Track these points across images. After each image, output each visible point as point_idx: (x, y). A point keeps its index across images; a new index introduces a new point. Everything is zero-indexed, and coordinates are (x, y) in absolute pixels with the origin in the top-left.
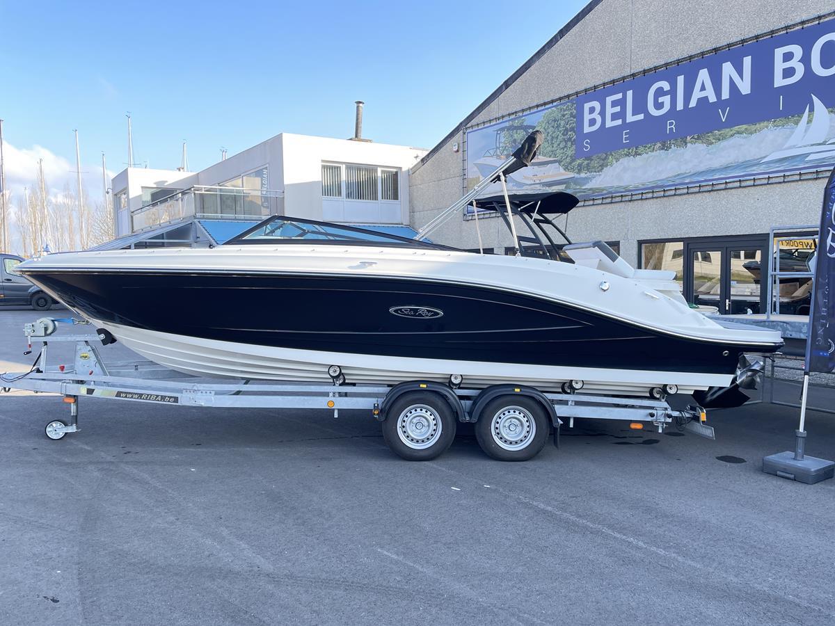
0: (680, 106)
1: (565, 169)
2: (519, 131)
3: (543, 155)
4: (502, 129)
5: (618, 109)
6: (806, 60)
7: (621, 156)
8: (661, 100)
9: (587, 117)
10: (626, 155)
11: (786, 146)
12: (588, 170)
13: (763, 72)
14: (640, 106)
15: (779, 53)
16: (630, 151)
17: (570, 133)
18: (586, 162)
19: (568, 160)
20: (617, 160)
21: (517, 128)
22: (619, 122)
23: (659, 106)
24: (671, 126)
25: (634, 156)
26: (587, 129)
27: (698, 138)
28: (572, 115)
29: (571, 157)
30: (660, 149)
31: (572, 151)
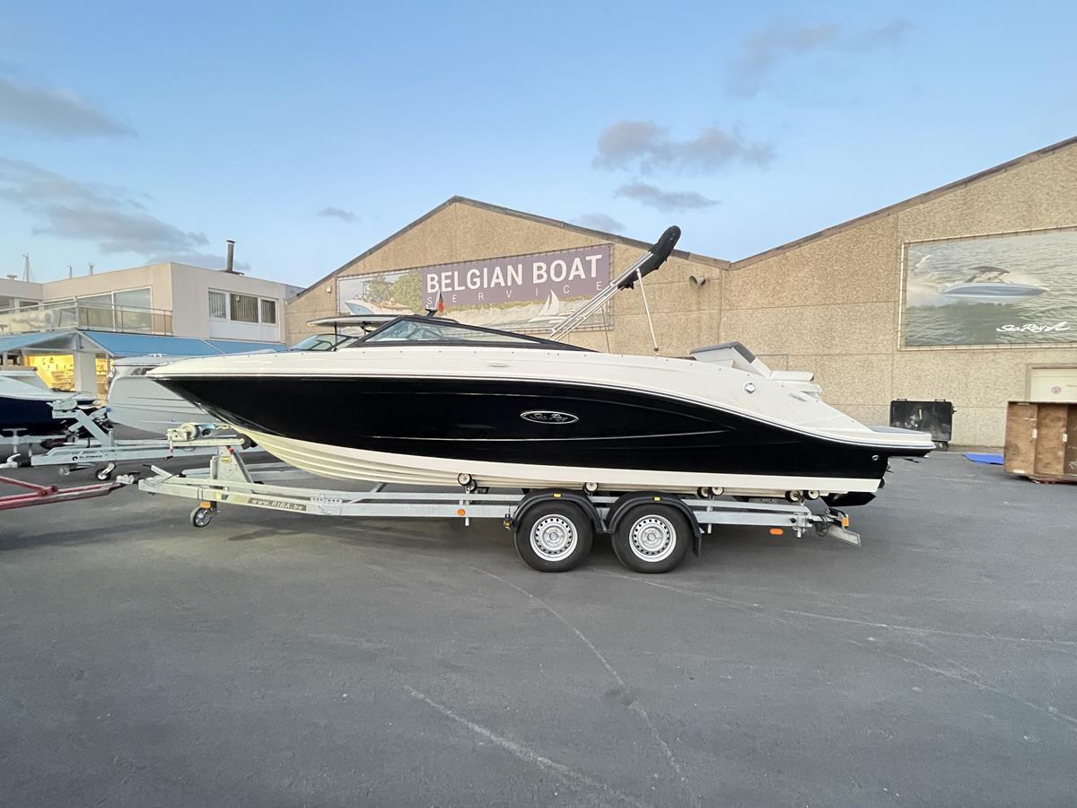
0: (485, 286)
2: (381, 285)
3: (399, 303)
4: (369, 282)
5: (449, 281)
6: (548, 271)
8: (475, 280)
9: (429, 284)
10: (455, 310)
11: (540, 314)
13: (528, 274)
14: (462, 282)
15: (535, 265)
16: (458, 307)
17: (418, 291)
21: (379, 283)
22: (450, 289)
23: (474, 284)
24: (481, 296)
25: (460, 311)
26: (429, 290)
27: (496, 305)
28: (419, 280)
29: (419, 306)
30: (475, 309)
31: (420, 303)
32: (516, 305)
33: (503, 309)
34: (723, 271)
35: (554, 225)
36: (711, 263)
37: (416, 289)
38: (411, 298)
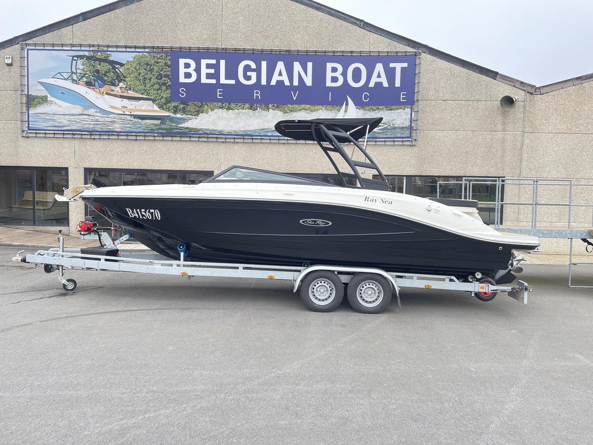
0: (264, 82)
1: (159, 108)
2: (102, 64)
3: (133, 91)
5: (212, 71)
6: (344, 74)
7: (216, 107)
8: (249, 74)
9: (182, 70)
10: (220, 108)
12: (184, 112)
13: (319, 75)
14: (231, 73)
15: (329, 66)
16: (224, 105)
17: (164, 79)
18: (182, 106)
19: (163, 100)
20: (212, 110)
21: (100, 60)
22: (214, 81)
23: (247, 78)
24: (257, 94)
25: (227, 109)
26: (182, 79)
27: (277, 107)
28: (166, 64)
29: (166, 99)
30: (249, 109)
31: (166, 94)
32: (304, 109)
33: (287, 112)
34: (528, 94)
35: (352, 23)
36: (518, 85)
37: (160, 75)
38: (152, 86)
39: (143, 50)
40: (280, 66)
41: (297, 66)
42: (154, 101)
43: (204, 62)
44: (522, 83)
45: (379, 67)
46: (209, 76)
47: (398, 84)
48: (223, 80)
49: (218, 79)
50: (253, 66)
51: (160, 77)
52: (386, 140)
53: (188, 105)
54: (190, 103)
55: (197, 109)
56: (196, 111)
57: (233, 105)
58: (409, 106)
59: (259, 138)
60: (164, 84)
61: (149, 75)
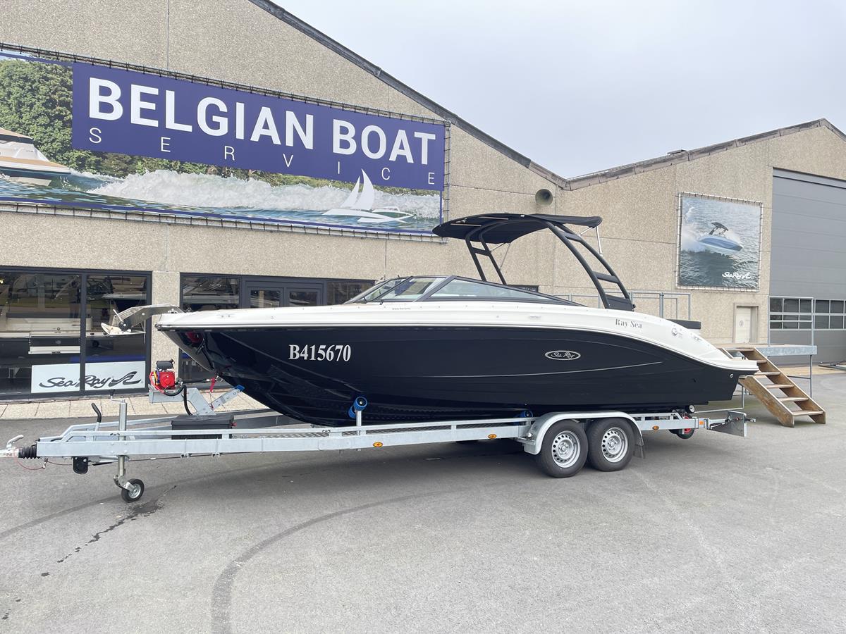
0: (240, 134)
1: (49, 158)
5: (152, 106)
6: (358, 138)
7: (158, 166)
8: (215, 119)
9: (95, 99)
10: (166, 167)
11: (343, 206)
12: (98, 170)
13: (323, 135)
14: (186, 116)
15: (336, 124)
18: (94, 158)
19: (57, 145)
20: (152, 170)
22: (155, 123)
23: (213, 124)
24: (229, 152)
25: (178, 171)
26: (95, 113)
27: (262, 175)
28: (63, 83)
29: (62, 143)
30: (215, 174)
31: (63, 135)
32: (302, 182)
33: (277, 185)
34: (559, 189)
35: (366, 69)
36: (549, 177)
37: (51, 100)
38: (35, 118)
39: (17, 53)
40: (266, 113)
41: (291, 118)
42: (37, 144)
43: (136, 90)
44: (553, 175)
45: (402, 135)
46: (145, 113)
47: (424, 161)
48: (171, 124)
49: (162, 121)
50: (223, 107)
51: (50, 103)
52: (412, 234)
53: (105, 158)
54: (109, 155)
55: (124, 165)
56: (121, 170)
57: (188, 166)
58: (439, 192)
59: (234, 220)
60: (60, 117)
61: (29, 99)
